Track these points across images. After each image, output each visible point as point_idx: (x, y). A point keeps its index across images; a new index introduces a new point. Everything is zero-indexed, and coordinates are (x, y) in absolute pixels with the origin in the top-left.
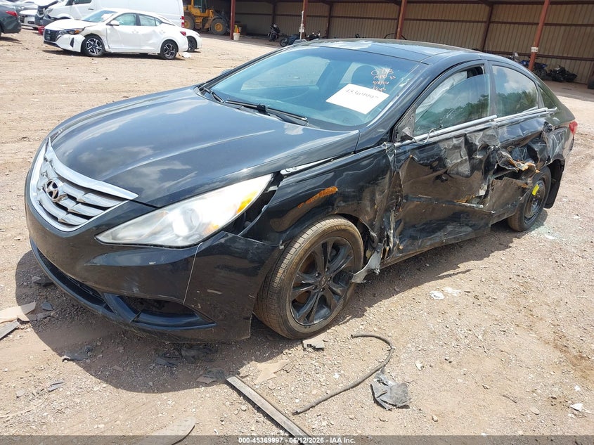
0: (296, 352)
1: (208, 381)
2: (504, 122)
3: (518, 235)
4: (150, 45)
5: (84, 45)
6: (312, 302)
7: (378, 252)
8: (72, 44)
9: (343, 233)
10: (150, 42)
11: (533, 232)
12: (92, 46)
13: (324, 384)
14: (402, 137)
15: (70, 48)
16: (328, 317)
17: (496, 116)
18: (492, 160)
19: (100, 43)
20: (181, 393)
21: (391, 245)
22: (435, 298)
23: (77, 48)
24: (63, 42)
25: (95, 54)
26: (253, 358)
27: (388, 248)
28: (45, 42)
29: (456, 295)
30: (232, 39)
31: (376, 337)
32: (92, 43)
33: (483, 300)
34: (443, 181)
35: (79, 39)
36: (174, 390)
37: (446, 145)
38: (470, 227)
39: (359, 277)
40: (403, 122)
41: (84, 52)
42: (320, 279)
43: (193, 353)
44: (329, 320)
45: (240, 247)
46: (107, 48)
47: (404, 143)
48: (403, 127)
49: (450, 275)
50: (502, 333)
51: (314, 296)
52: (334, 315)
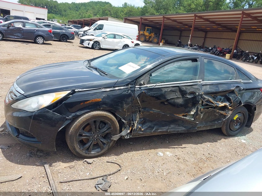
0: (80, 162)
1: (38, 164)
2: (208, 84)
3: (226, 137)
4: (118, 46)
5: (93, 45)
6: (89, 144)
7: (127, 129)
8: (88, 45)
9: (105, 118)
10: (118, 45)
11: (236, 138)
12: (96, 46)
13: (81, 175)
14: (140, 84)
15: (88, 46)
16: (99, 152)
17: (201, 80)
18: (197, 99)
19: (99, 45)
20: (27, 166)
21: (135, 128)
22: (158, 155)
23: (90, 46)
24: (86, 44)
25: (96, 49)
26: (62, 161)
27: (133, 129)
28: (80, 43)
29: (169, 156)
30: (159, 45)
31: (118, 164)
32: (96, 44)
33: (181, 160)
34: (165, 104)
35: (92, 43)
36: (25, 165)
37: (166, 90)
38: (185, 127)
39: (116, 138)
40: (142, 78)
41: (93, 48)
42: (94, 135)
43: (41, 154)
44: (100, 153)
45: (50, 115)
46: (101, 46)
47: (142, 86)
48: (142, 80)
49: (174, 148)
50: (178, 175)
51: (91, 141)
52: (102, 152)
